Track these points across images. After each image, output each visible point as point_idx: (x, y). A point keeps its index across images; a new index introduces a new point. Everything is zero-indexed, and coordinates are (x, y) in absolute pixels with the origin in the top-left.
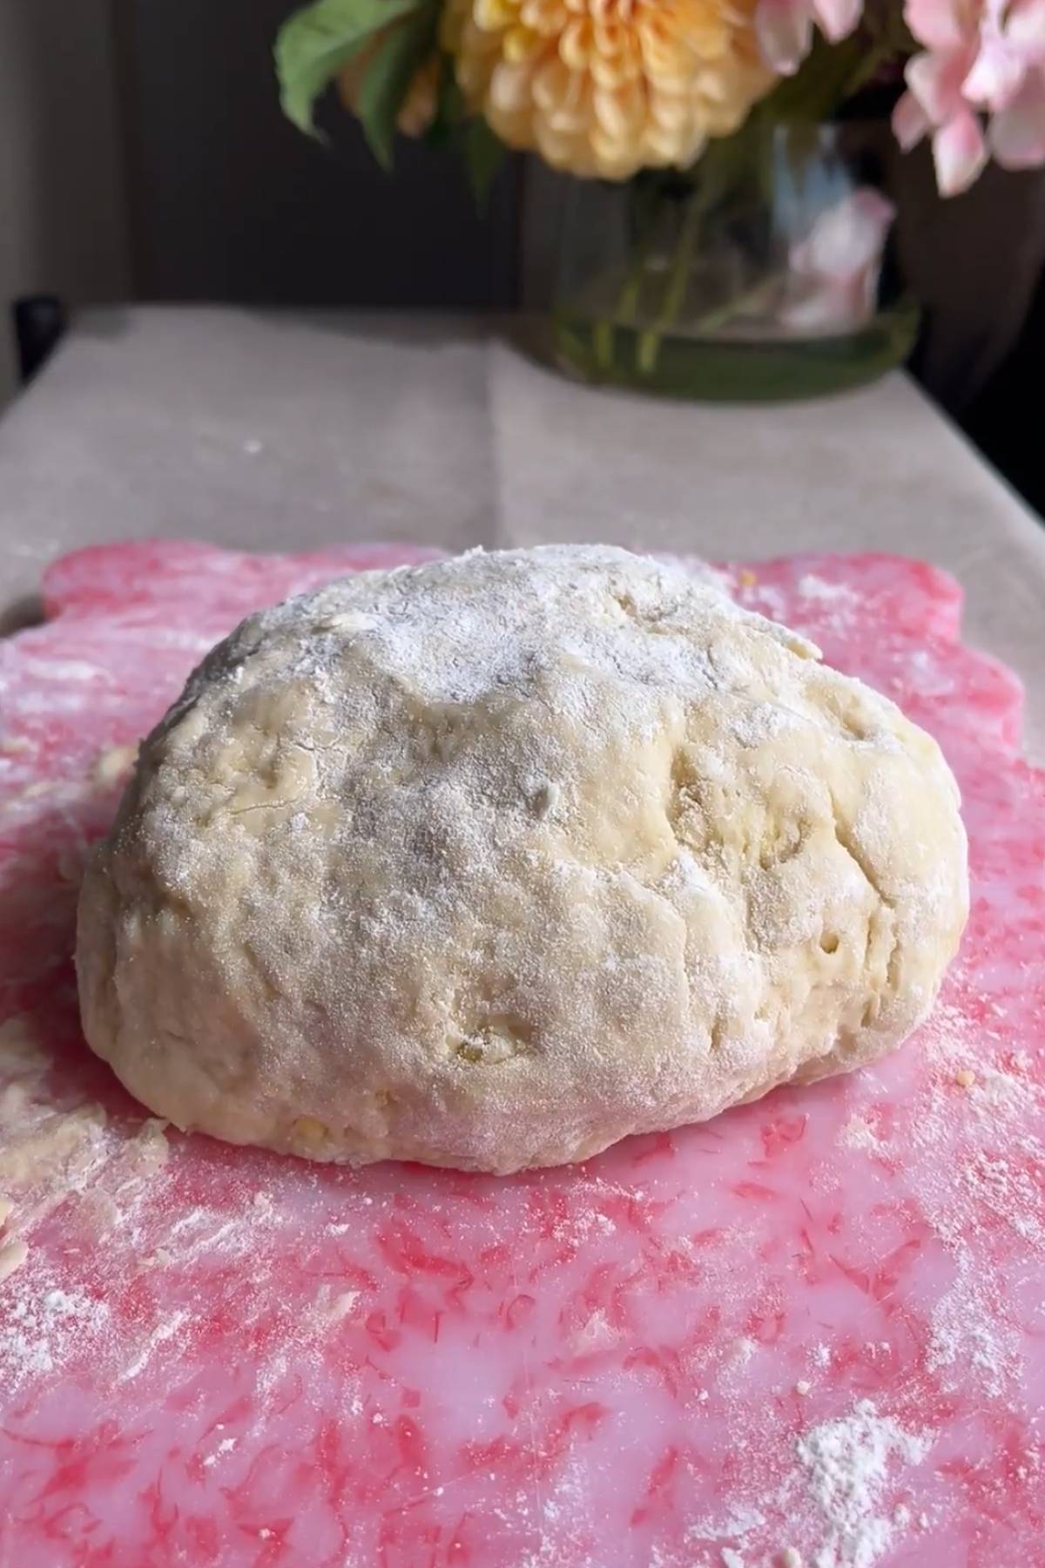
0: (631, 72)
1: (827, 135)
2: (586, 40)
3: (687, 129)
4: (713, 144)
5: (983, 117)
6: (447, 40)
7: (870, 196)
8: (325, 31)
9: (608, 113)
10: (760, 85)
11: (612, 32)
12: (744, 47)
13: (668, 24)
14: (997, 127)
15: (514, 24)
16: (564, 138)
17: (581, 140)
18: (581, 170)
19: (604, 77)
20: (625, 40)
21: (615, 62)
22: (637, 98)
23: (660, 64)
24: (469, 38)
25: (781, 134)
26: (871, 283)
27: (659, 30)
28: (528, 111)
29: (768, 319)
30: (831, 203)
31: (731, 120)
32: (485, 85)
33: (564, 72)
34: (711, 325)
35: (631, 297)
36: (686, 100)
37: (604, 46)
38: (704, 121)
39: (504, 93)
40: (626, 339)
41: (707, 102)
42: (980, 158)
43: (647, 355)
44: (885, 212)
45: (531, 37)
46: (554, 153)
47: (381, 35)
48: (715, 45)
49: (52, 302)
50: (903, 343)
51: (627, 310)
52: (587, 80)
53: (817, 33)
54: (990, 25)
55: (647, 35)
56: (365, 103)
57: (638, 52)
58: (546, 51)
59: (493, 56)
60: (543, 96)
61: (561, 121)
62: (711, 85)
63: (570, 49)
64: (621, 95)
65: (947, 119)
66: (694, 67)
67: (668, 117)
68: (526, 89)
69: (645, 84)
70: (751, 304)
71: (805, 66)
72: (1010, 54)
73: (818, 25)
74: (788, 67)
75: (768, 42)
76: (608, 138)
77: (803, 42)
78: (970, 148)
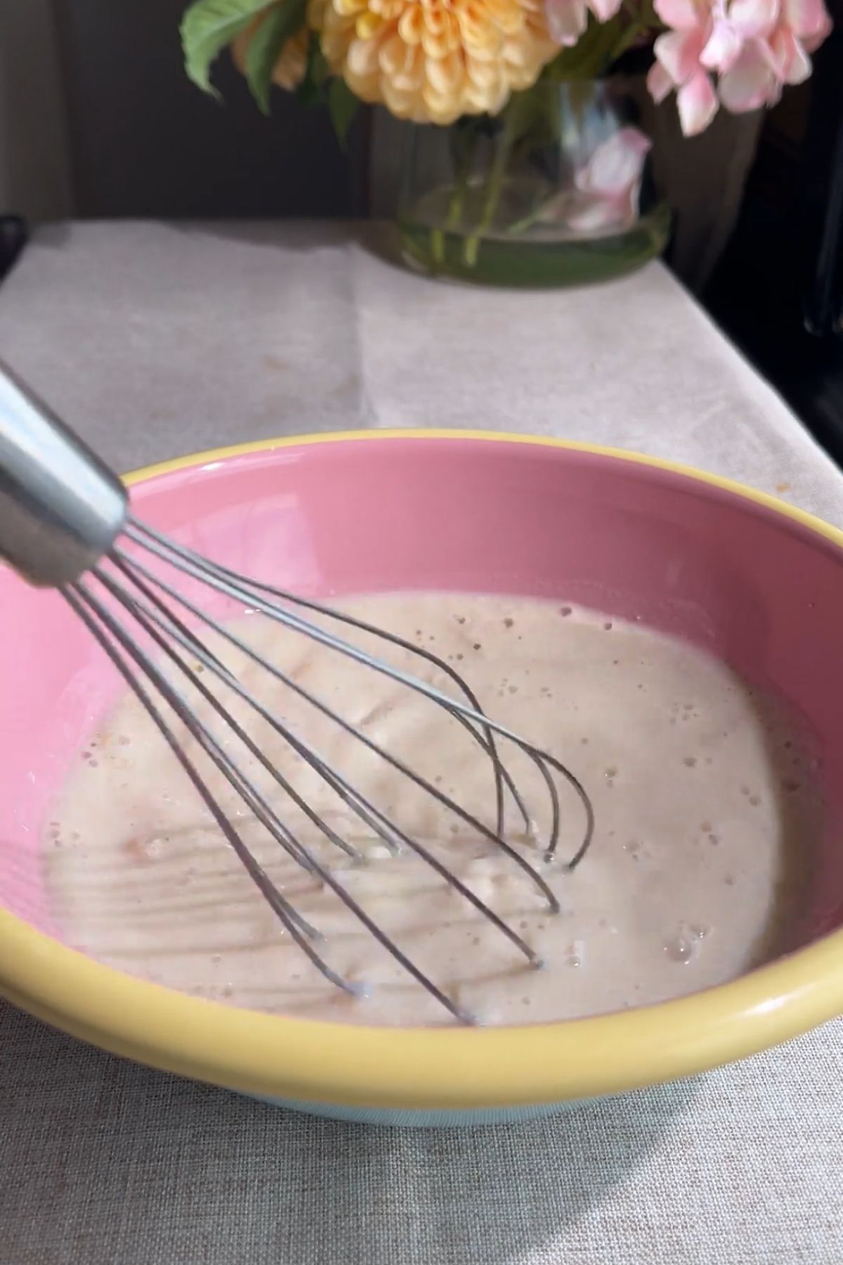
0: (453, 45)
1: (599, 87)
2: (418, 22)
3: (495, 87)
4: (515, 96)
5: (714, 76)
6: (313, 20)
7: (632, 132)
8: (219, 13)
9: (436, 76)
10: (548, 52)
11: (437, 16)
12: (536, 26)
13: (479, 9)
14: (724, 84)
15: (364, 11)
16: (404, 95)
17: (417, 96)
18: (417, 118)
19: (433, 50)
20: (447, 21)
21: (440, 38)
22: (457, 65)
23: (475, 40)
24: (330, 20)
25: (565, 88)
26: (634, 196)
27: (472, 13)
28: (376, 74)
29: (559, 225)
30: (603, 138)
31: (528, 79)
32: (343, 55)
33: (403, 46)
34: (517, 231)
35: (456, 209)
36: (493, 65)
37: (432, 26)
38: (507, 80)
39: (357, 62)
40: (455, 241)
41: (509, 66)
42: (713, 107)
43: (470, 255)
44: (644, 144)
45: (377, 20)
46: (397, 106)
47: (260, 16)
48: (515, 25)
49: (15, 219)
50: (659, 240)
51: (454, 221)
52: (419, 50)
53: (591, 16)
54: (719, 11)
55: (464, 18)
56: (250, 63)
57: (457, 30)
58: (389, 30)
59: (349, 34)
60: (387, 65)
61: (401, 82)
62: (513, 54)
63: (406, 29)
64: (445, 62)
65: (687, 81)
66: (498, 42)
67: (481, 78)
68: (374, 58)
69: (463, 54)
70: (546, 214)
71: (582, 39)
72: (732, 30)
73: (592, 9)
74: (570, 41)
75: (555, 22)
76: (437, 95)
77: (582, 24)
78: (706, 100)
